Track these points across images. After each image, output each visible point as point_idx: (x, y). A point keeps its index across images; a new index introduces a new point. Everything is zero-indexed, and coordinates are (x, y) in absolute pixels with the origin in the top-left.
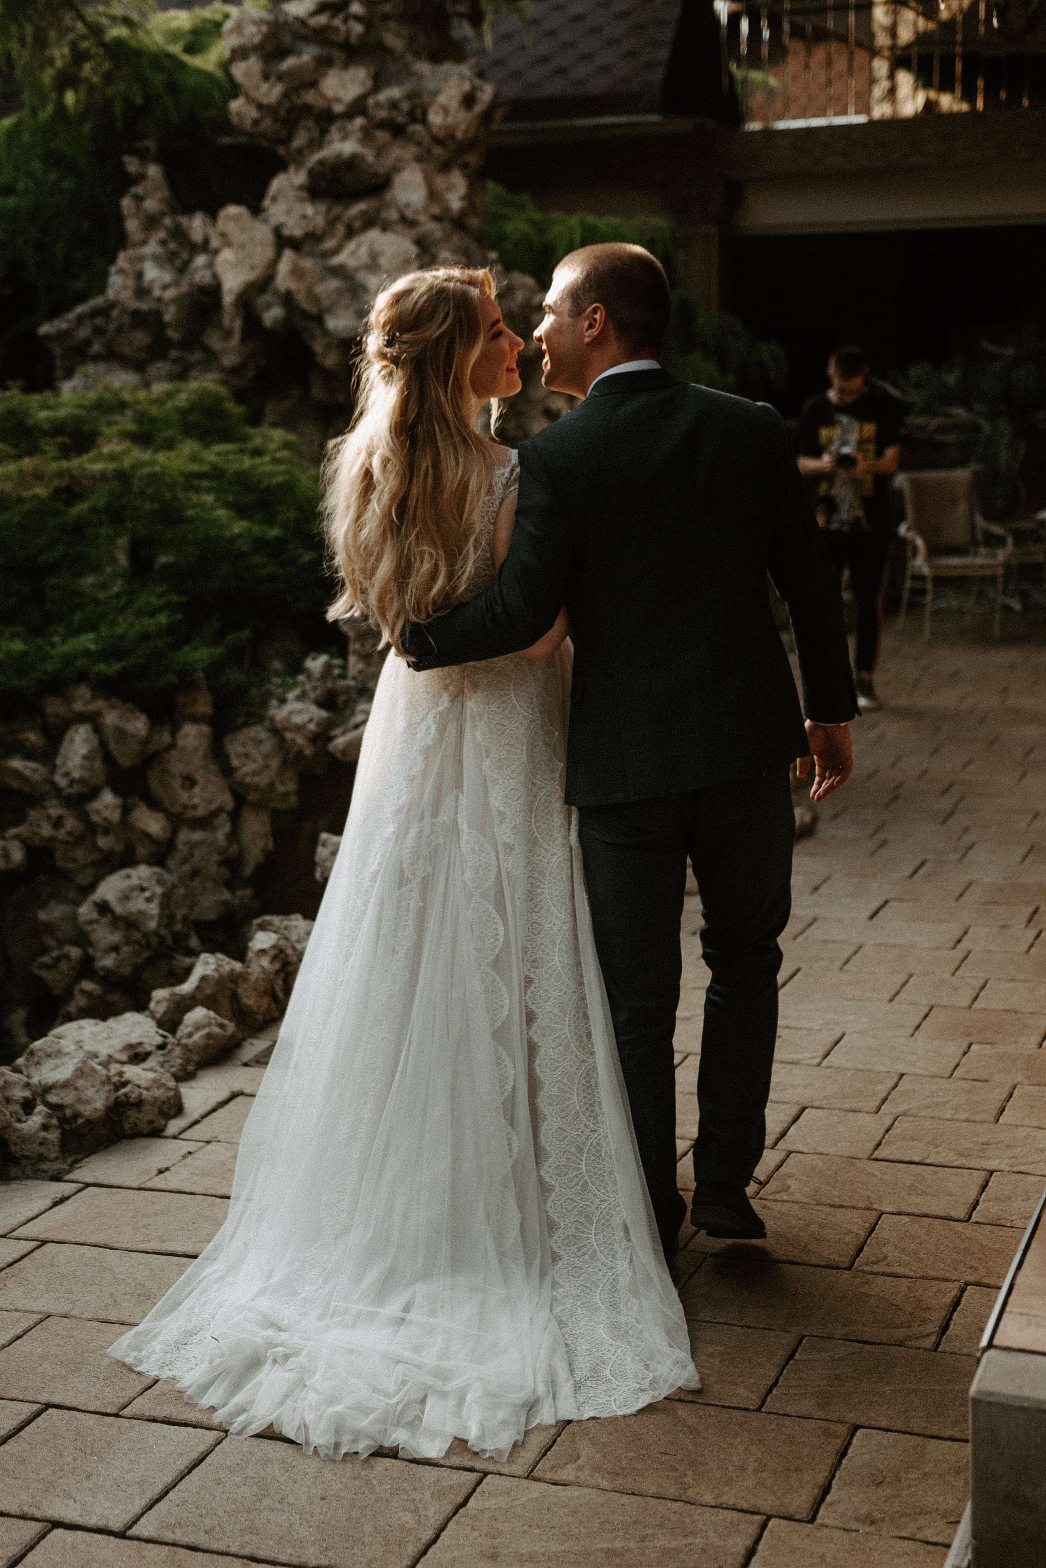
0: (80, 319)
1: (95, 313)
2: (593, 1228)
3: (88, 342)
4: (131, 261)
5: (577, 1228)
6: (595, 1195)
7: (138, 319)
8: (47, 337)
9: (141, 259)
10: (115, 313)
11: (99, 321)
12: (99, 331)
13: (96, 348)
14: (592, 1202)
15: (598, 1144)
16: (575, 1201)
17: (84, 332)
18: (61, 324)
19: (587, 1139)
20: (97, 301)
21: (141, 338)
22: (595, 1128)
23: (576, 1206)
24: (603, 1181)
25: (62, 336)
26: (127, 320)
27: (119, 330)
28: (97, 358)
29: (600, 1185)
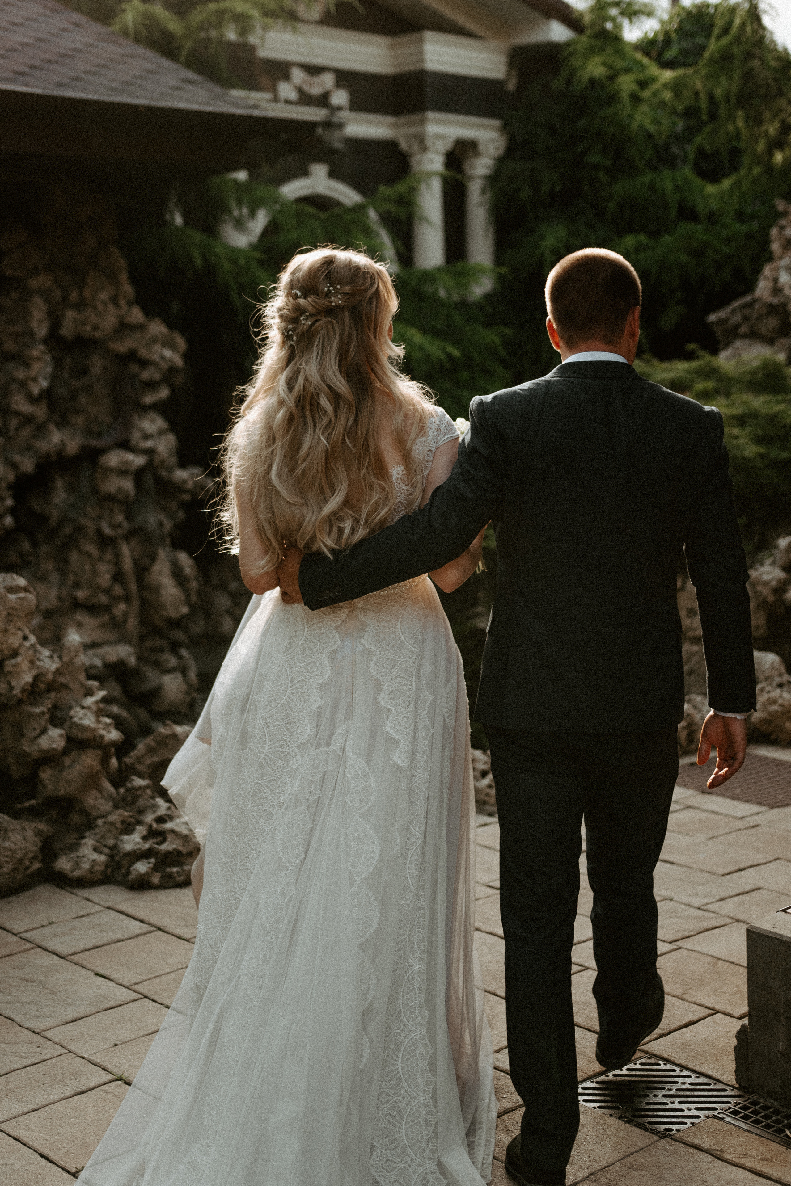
0: (734, 311)
1: (745, 306)
2: (404, 1123)
3: (738, 326)
4: (772, 271)
5: (389, 1121)
6: (406, 1091)
7: (772, 309)
8: (712, 323)
9: (778, 269)
10: (757, 306)
11: (747, 312)
12: (746, 318)
13: (744, 329)
14: (403, 1098)
15: (414, 1044)
16: (389, 1095)
17: (736, 319)
18: (722, 314)
19: (405, 1037)
20: (747, 298)
21: (773, 322)
22: (413, 1029)
23: (390, 1100)
24: (415, 1079)
25: (721, 322)
26: (764, 311)
27: (759, 317)
28: (744, 336)
29: (411, 1083)
